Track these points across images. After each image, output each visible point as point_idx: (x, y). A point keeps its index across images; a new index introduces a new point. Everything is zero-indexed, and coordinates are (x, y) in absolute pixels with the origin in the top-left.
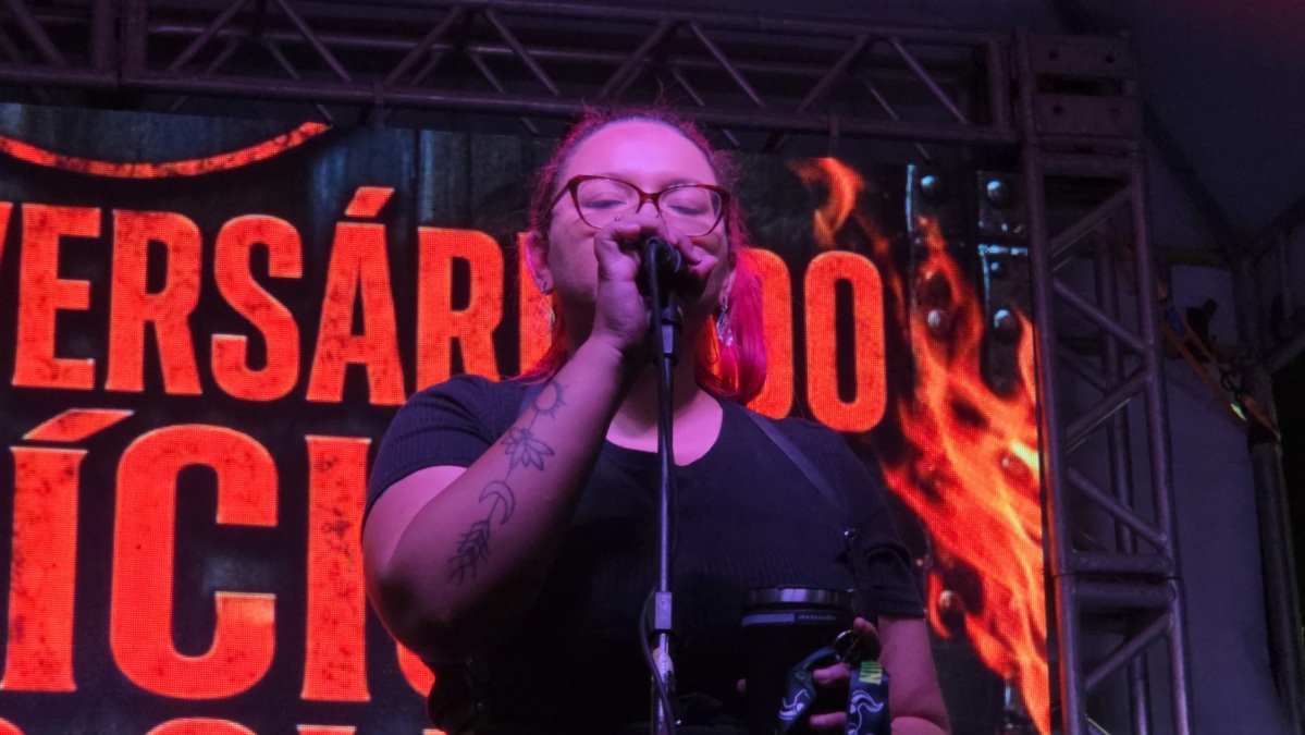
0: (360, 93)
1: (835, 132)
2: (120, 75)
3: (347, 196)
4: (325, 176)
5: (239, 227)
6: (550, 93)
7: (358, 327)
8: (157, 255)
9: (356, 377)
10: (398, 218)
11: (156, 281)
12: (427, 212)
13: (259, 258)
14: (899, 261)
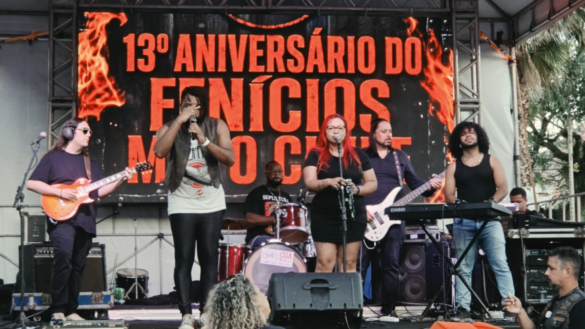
0: (315, 8)
1: (412, 12)
2: (267, 7)
3: (313, 30)
4: (308, 26)
5: (292, 38)
6: (353, 6)
7: (316, 57)
8: (276, 44)
9: (316, 67)
10: (324, 35)
11: (276, 49)
12: (329, 32)
13: (296, 43)
14: (425, 38)
